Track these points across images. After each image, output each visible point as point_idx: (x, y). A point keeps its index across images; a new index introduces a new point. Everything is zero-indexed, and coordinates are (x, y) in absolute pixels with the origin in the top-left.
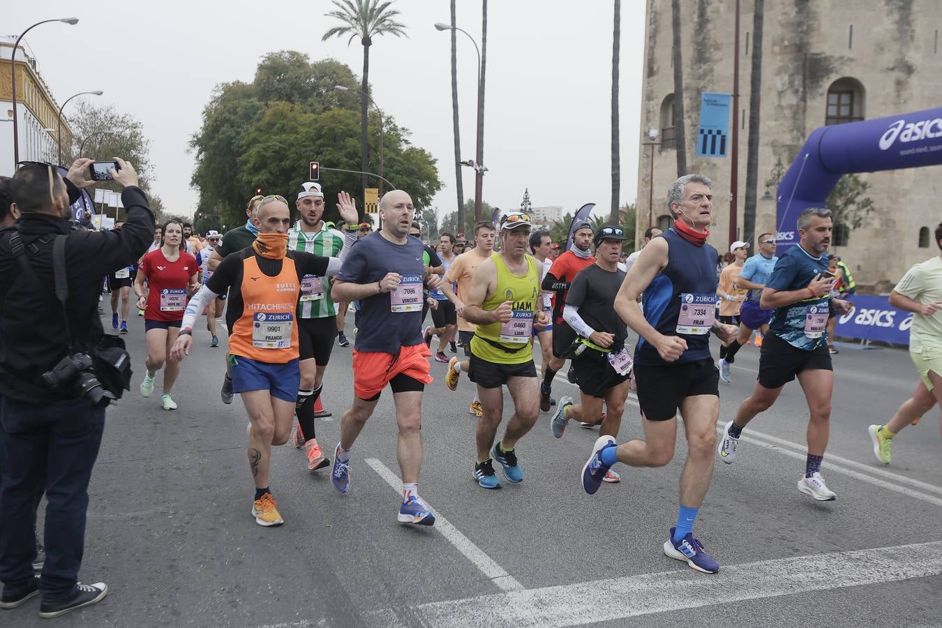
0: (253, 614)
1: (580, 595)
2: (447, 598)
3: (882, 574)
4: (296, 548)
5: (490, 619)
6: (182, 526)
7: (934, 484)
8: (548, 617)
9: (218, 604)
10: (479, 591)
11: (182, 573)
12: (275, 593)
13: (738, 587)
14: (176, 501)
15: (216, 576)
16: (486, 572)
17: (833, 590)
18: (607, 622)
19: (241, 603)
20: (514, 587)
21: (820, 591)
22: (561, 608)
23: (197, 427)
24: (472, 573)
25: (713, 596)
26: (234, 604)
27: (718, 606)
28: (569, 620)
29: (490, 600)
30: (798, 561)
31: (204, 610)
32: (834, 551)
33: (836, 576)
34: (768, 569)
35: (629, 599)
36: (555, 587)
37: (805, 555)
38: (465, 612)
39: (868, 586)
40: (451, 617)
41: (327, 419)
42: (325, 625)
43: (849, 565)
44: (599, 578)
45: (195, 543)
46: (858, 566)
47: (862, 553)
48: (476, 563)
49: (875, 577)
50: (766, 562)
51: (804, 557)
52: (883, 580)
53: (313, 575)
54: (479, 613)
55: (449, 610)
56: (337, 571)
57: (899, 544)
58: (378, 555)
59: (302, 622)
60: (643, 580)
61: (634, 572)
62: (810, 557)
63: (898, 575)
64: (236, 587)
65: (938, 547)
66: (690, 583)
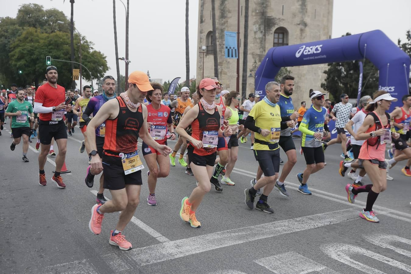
0: (51, 260)
1: (194, 242)
2: (138, 247)
3: (309, 226)
4: (66, 230)
5: (158, 254)
6: (9, 224)
7: (324, 191)
8: (182, 251)
9: (34, 257)
10: (151, 243)
11: (13, 245)
12: (60, 250)
13: (256, 235)
14: (3, 213)
15: (30, 245)
16: (153, 235)
17: (291, 233)
18: (206, 252)
19: (44, 256)
20: (165, 240)
21: (287, 234)
22: (187, 247)
23: (6, 179)
24: (147, 236)
25: (247, 238)
26: (41, 257)
27: (249, 242)
28: (190, 252)
29: (156, 246)
30: (277, 223)
31: (28, 260)
32: (290, 218)
33: (292, 228)
34: (266, 226)
35: (214, 242)
36: (183, 239)
37: (279, 220)
38: (147, 252)
39: (304, 231)
40: (141, 254)
41: (69, 174)
42: (86, 262)
43: (296, 223)
44: (200, 234)
45: (17, 231)
46: (299, 223)
47: (300, 218)
48: (148, 232)
49: (307, 227)
50: (265, 224)
51: (279, 221)
52: (309, 228)
53: (76, 242)
54: (153, 252)
55: (140, 252)
56: (87, 239)
57: (313, 214)
58: (104, 231)
59: (75, 262)
60: (218, 234)
61: (214, 231)
62: (282, 221)
63: (314, 226)
64: (41, 249)
65: (328, 214)
66: (237, 234)
